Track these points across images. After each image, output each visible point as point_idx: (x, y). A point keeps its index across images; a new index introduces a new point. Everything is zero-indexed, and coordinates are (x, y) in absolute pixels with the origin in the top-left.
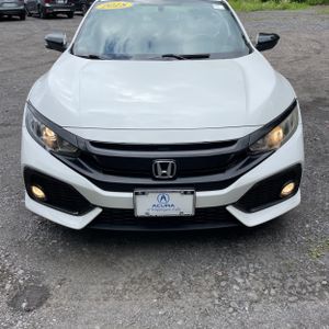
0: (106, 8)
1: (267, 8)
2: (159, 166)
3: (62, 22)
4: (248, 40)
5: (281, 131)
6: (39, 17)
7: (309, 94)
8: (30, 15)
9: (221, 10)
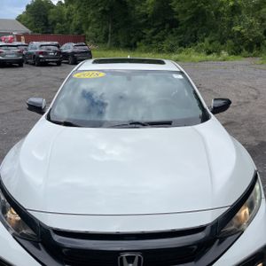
0: (82, 77)
1: (211, 60)
2: (125, 260)
3: (52, 69)
4: (205, 106)
5: (247, 210)
6: (34, 65)
7: (254, 138)
8: (27, 63)
9: (181, 80)
